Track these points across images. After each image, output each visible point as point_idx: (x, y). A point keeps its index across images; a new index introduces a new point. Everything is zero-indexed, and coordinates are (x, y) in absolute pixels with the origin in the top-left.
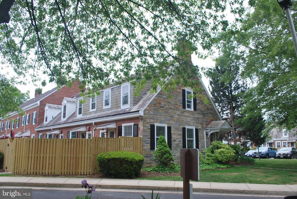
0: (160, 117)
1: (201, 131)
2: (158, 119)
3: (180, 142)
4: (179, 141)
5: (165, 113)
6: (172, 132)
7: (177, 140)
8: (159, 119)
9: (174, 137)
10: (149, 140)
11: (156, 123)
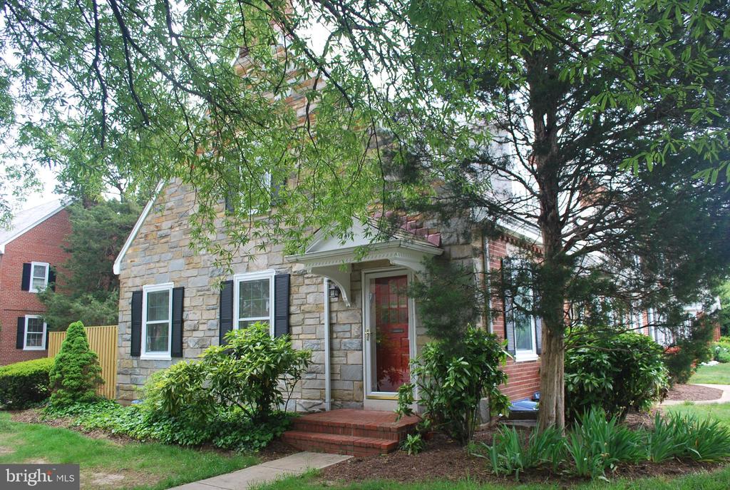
0: (157, 265)
1: (307, 281)
2: (152, 274)
3: (212, 333)
4: (210, 330)
5: (172, 250)
6: (187, 302)
7: (201, 327)
8: (155, 271)
9: (191, 317)
10: (129, 331)
11: (147, 286)
